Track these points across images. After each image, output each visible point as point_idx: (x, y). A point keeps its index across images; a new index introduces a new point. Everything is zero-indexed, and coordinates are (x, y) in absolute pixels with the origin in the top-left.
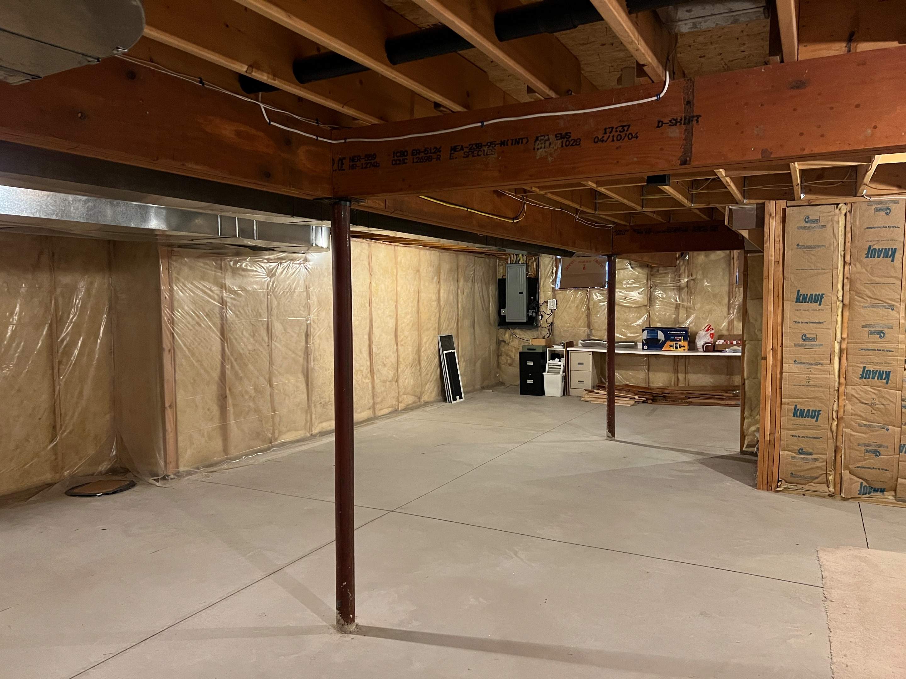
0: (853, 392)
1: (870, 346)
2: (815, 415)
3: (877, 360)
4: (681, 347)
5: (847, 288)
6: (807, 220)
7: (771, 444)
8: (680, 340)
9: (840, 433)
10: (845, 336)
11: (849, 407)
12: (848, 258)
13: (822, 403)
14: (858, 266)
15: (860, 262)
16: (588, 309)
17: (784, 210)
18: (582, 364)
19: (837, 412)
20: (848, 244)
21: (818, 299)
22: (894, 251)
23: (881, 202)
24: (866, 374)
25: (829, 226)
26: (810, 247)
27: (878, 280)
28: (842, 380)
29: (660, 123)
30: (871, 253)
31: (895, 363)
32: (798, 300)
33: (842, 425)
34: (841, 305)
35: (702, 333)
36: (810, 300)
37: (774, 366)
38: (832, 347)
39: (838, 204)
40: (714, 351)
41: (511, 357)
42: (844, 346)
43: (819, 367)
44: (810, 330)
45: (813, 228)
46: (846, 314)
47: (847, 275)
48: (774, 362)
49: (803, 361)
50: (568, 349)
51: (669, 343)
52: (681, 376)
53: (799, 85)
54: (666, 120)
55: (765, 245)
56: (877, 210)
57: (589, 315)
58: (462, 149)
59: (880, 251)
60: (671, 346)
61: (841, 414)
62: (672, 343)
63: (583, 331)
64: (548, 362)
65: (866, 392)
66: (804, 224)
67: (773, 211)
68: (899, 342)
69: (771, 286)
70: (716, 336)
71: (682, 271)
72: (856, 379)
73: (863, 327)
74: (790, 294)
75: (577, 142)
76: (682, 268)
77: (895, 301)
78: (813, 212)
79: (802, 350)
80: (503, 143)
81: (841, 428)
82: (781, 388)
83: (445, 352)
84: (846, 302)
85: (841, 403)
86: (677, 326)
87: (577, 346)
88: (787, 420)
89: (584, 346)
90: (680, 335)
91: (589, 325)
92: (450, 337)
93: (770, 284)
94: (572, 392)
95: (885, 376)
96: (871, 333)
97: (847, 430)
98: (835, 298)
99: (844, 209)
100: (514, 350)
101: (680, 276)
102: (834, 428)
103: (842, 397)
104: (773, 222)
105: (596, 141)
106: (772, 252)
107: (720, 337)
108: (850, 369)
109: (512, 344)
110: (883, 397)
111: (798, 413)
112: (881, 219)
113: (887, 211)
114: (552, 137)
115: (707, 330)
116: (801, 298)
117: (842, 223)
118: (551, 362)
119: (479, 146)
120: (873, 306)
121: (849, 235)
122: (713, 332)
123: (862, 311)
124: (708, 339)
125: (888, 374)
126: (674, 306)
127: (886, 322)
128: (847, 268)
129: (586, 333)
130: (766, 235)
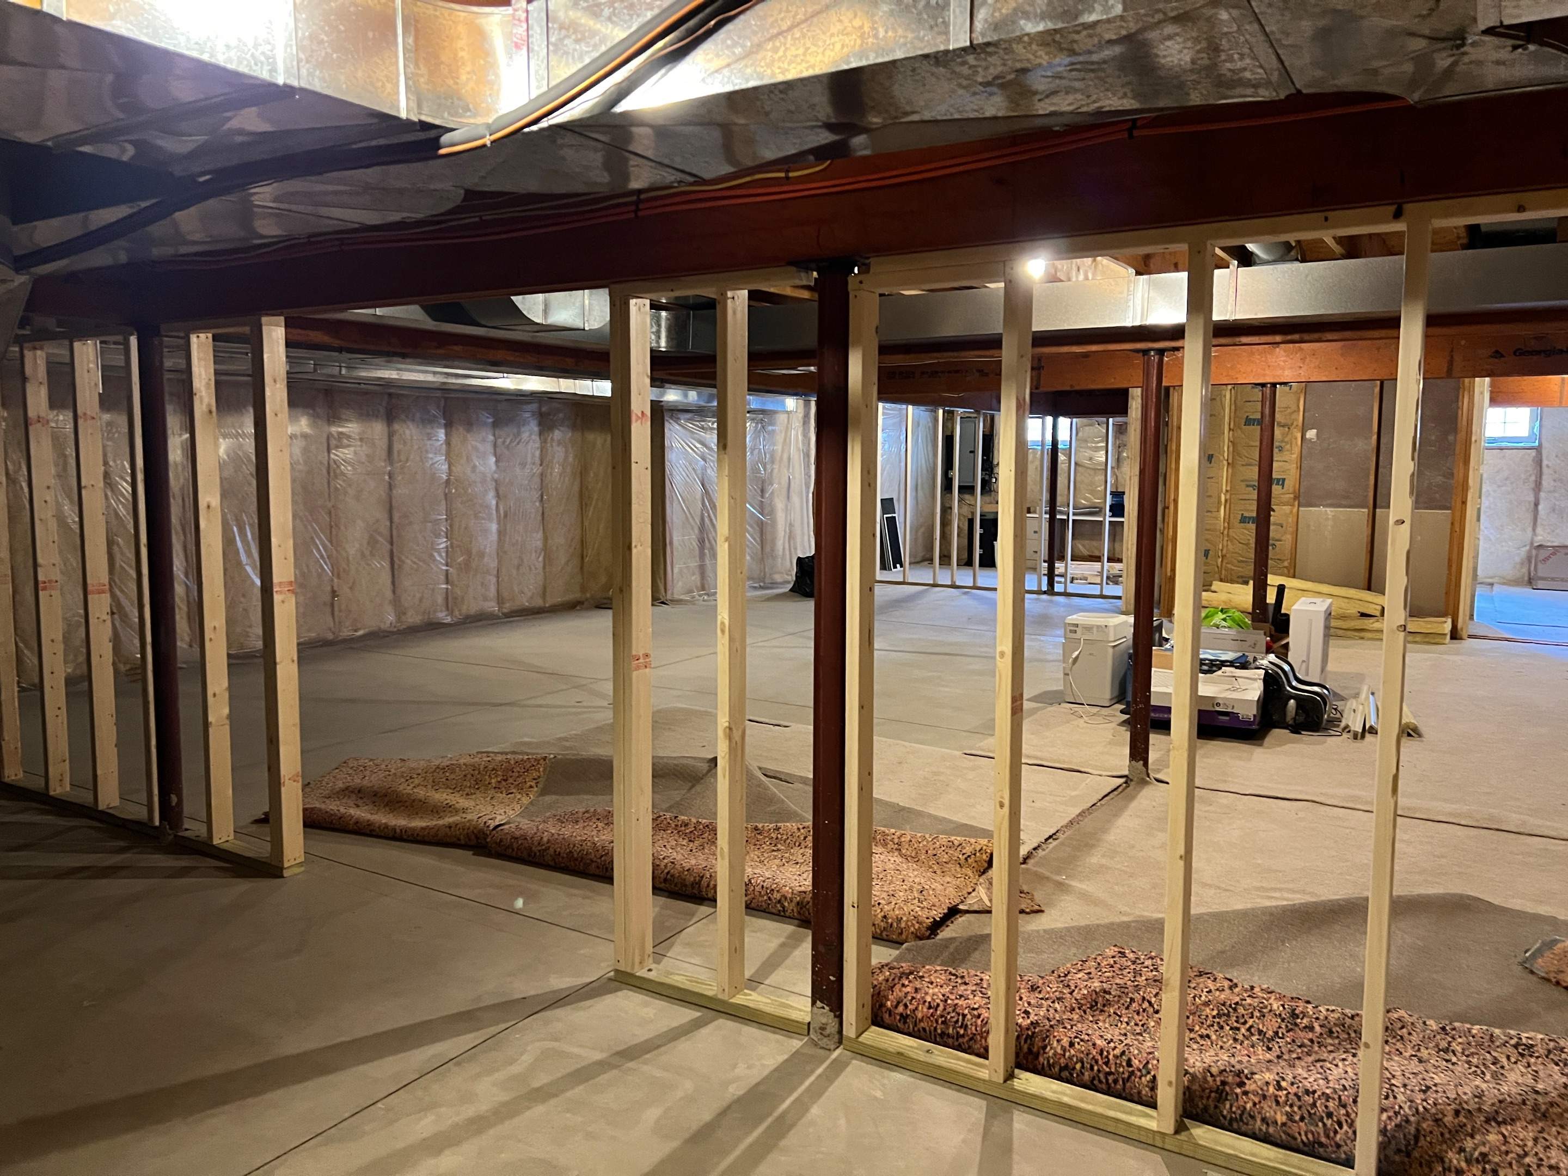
2: (1206, 553)
5: (1231, 449)
10: (1228, 489)
12: (1232, 426)
14: (1239, 432)
15: (1241, 429)
18: (1037, 532)
20: (1232, 414)
21: (1209, 458)
24: (1243, 520)
25: (1218, 399)
33: (1225, 561)
34: (1225, 463)
38: (1220, 497)
42: (1228, 497)
46: (1230, 470)
47: (1231, 439)
59: (1253, 420)
61: (1224, 552)
65: (1243, 534)
72: (1236, 523)
73: (1242, 481)
98: (1223, 458)
102: (1219, 564)
121: (1233, 407)
128: (1231, 433)
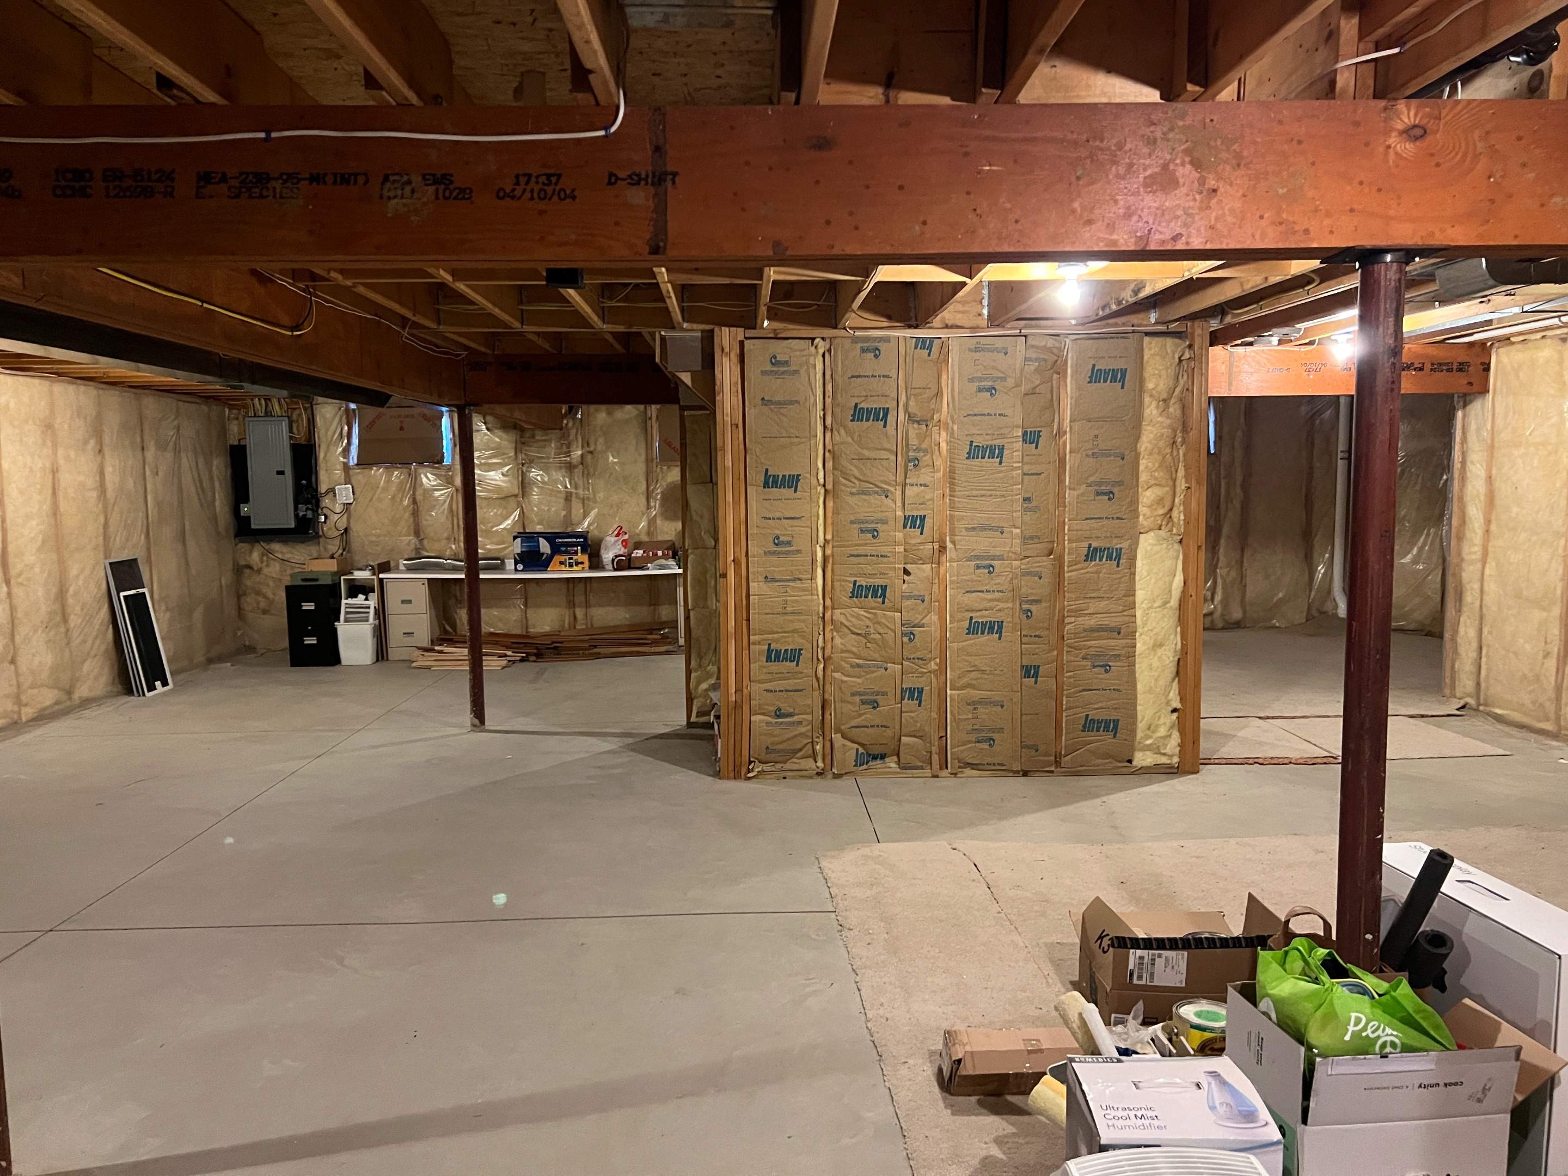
0: (842, 619)
1: (861, 550)
2: (794, 656)
3: (869, 569)
4: (577, 563)
5: (829, 465)
6: (774, 361)
7: (738, 706)
8: (576, 553)
9: (828, 679)
10: (829, 537)
11: (838, 641)
12: (829, 422)
13: (803, 637)
14: (842, 431)
15: (845, 427)
16: (414, 501)
17: (742, 344)
18: (410, 602)
19: (823, 648)
20: (828, 400)
21: (792, 482)
22: (886, 412)
23: (867, 339)
24: (858, 592)
25: (803, 371)
26: (779, 403)
27: (866, 453)
28: (828, 602)
29: (612, 180)
30: (859, 414)
31: (891, 573)
32: (766, 485)
33: (830, 667)
34: (823, 491)
35: (611, 539)
36: (783, 485)
37: (738, 587)
38: (813, 553)
39: (813, 339)
40: (630, 568)
41: (265, 597)
42: (829, 551)
43: (798, 584)
44: (784, 530)
45: (783, 373)
46: (830, 504)
47: (829, 447)
48: (737, 580)
49: (778, 577)
50: (381, 576)
51: (558, 558)
52: (580, 613)
53: (822, 144)
54: (622, 174)
55: (717, 398)
56: (863, 350)
57: (416, 513)
58: (224, 179)
59: (869, 411)
60: (561, 563)
61: (828, 652)
62: (562, 558)
63: (407, 541)
64: (344, 602)
65: (858, 617)
66: (769, 367)
67: (726, 344)
68: (896, 543)
69: (729, 463)
70: (630, 545)
71: (571, 437)
72: (845, 599)
73: (852, 522)
74: (756, 477)
75: (464, 194)
76: (573, 432)
77: (889, 484)
78: (780, 349)
79: (774, 559)
80: (315, 179)
81: (829, 672)
82: (748, 620)
83: (122, 594)
84: (830, 487)
85: (828, 636)
86: (569, 530)
87: (397, 569)
88: (759, 667)
89: (410, 569)
90: (576, 545)
91: (417, 533)
92: (133, 563)
93: (727, 459)
94: (393, 654)
95: (879, 592)
96: (862, 531)
97: (836, 675)
98: (814, 482)
99: (822, 346)
100: (271, 584)
101: (569, 446)
102: (820, 673)
103: (829, 628)
104: (726, 361)
105: (501, 195)
106: (727, 409)
107: (637, 546)
108: (837, 584)
109: (266, 571)
110: (879, 623)
111: (773, 655)
112: (869, 364)
113: (876, 352)
114: (417, 179)
115: (617, 535)
116: (771, 481)
117: (819, 367)
118: (350, 601)
119: (262, 179)
120: (864, 493)
121: (829, 387)
122: (626, 537)
123: (851, 500)
124: (619, 549)
125: (884, 588)
126: (563, 495)
127: (879, 515)
128: (828, 435)
129: (412, 546)
130: (718, 382)
